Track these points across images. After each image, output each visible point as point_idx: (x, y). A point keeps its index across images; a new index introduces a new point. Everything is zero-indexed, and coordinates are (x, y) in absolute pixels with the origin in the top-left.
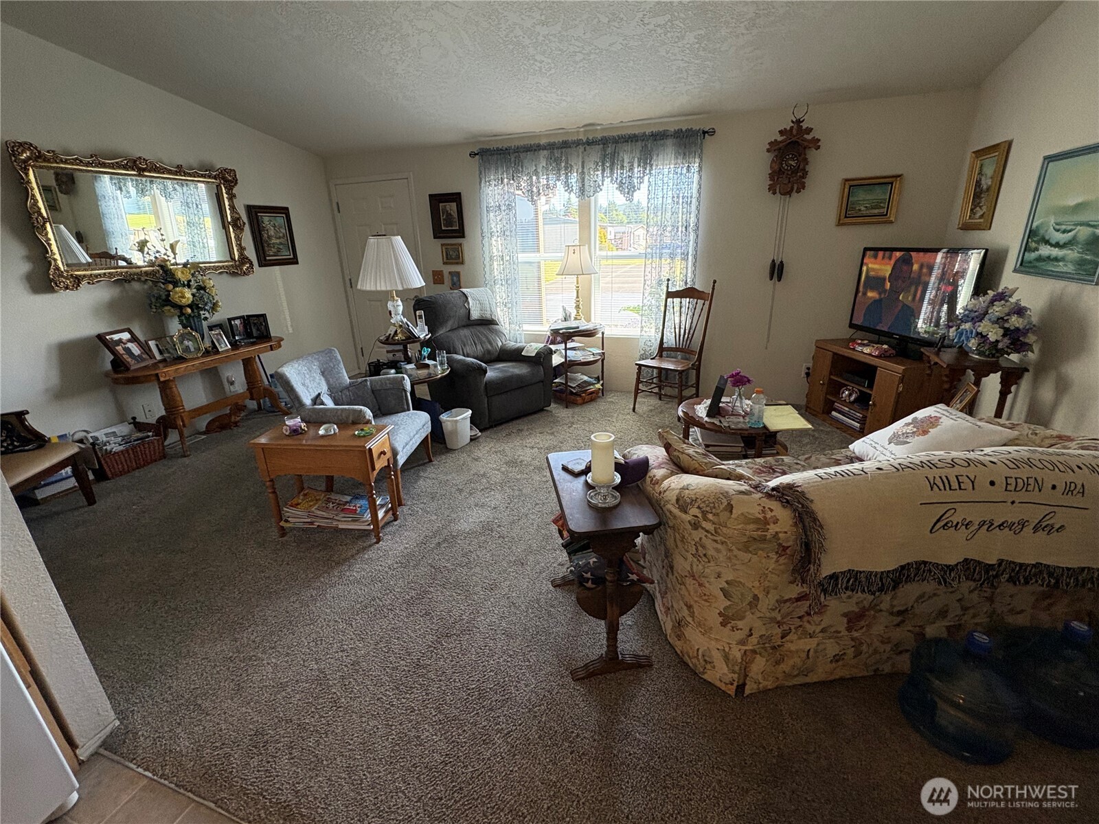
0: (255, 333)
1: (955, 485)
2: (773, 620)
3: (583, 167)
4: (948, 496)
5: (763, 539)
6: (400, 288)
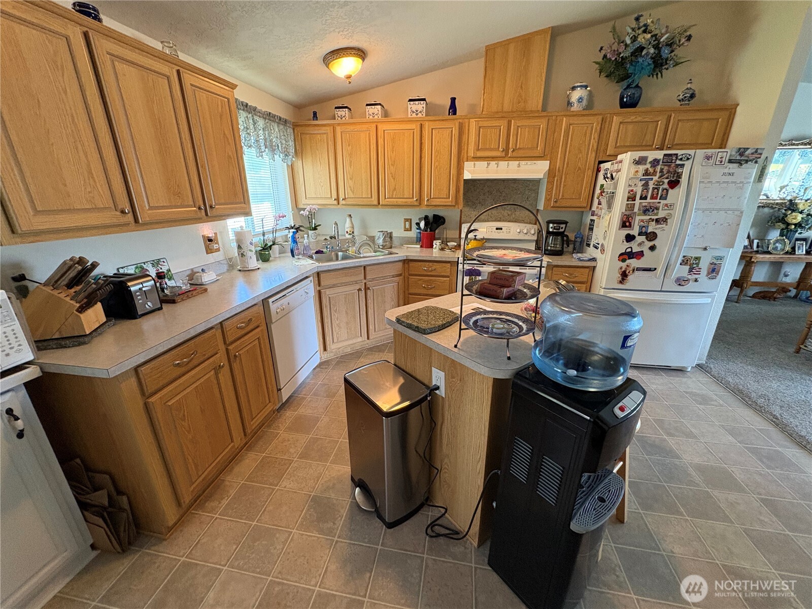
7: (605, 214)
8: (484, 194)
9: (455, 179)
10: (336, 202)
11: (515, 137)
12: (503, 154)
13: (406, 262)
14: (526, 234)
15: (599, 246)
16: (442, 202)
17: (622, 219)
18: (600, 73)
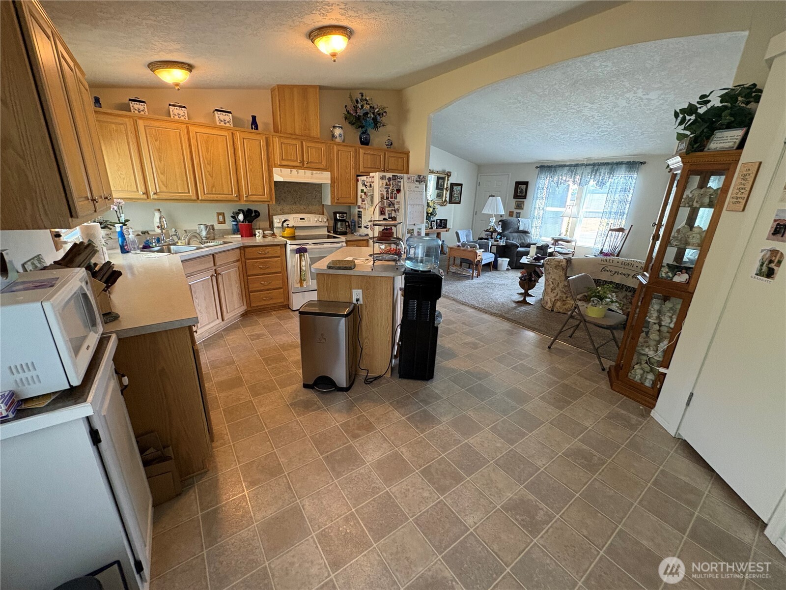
0: (442, 225)
1: (608, 261)
2: (563, 292)
3: (582, 174)
4: (605, 263)
5: (559, 266)
6: (496, 214)
7: (369, 207)
8: (285, 193)
9: (267, 180)
10: (145, 196)
11: (307, 154)
12: (301, 165)
13: (242, 248)
14: (321, 222)
15: (369, 226)
16: (259, 198)
17: (380, 210)
18: (345, 120)
